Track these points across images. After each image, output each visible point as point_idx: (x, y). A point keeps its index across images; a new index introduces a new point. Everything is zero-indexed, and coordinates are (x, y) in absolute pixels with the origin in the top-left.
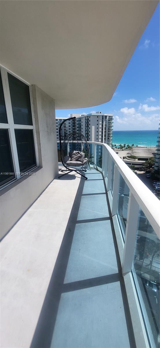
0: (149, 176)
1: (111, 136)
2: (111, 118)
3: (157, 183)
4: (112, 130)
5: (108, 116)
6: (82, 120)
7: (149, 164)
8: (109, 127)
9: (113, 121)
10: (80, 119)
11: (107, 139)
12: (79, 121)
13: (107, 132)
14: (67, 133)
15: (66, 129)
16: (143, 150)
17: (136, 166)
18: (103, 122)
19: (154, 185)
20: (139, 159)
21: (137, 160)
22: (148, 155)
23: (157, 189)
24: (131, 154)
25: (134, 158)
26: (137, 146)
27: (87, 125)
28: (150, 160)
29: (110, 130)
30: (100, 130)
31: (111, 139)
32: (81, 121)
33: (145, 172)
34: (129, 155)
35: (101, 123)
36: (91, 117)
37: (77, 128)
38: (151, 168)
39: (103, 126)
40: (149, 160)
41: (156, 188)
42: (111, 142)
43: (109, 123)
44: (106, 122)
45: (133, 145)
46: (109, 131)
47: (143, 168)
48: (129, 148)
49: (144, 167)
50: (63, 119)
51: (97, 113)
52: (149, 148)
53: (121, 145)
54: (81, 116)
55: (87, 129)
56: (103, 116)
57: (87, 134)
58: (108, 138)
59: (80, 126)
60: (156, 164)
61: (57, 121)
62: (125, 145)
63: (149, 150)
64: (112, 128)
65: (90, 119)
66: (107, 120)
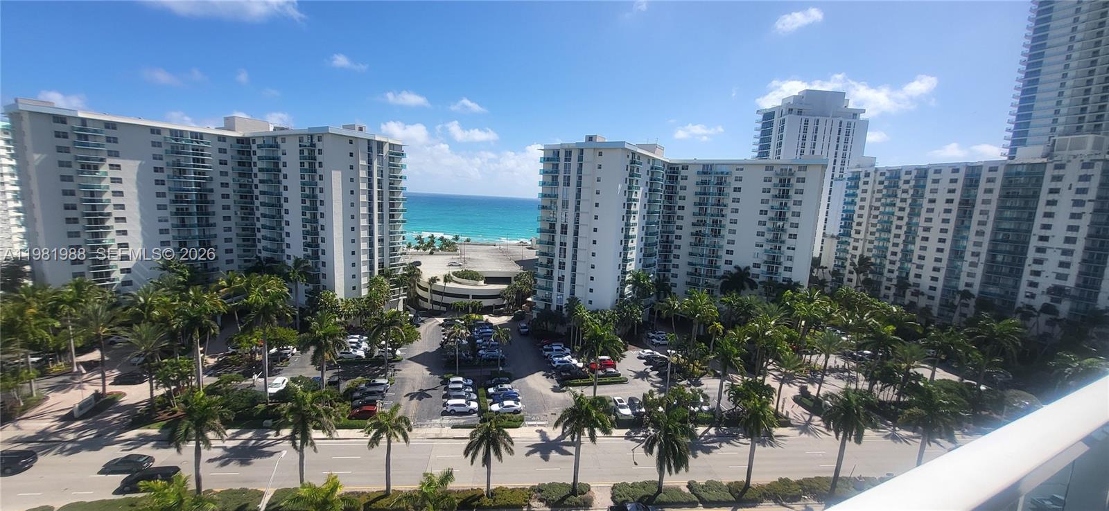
0: (525, 328)
1: (401, 207)
2: (397, 152)
3: (555, 348)
4: (402, 189)
5: (387, 145)
6: (283, 146)
7: (519, 292)
8: (392, 180)
9: (404, 161)
10: (273, 143)
11: (386, 218)
12: (271, 146)
13: (386, 195)
14: (209, 187)
15: (204, 173)
16: (488, 251)
17: (486, 303)
18: (370, 162)
19: (547, 353)
20: (489, 280)
21: (482, 283)
22: (506, 266)
23: (557, 364)
24: (460, 265)
25: (473, 276)
26: (468, 241)
27: (307, 166)
28: (519, 280)
29: (396, 188)
30: (363, 186)
31: (401, 218)
32: (277, 146)
33: (510, 318)
34: (457, 269)
35: (363, 162)
36: (324, 138)
37: (259, 174)
38: (524, 305)
39: (370, 174)
40: (513, 282)
41: (554, 363)
42: (401, 229)
43: (390, 165)
44: (381, 163)
45: (457, 238)
46: (392, 193)
47: (503, 306)
48: (448, 246)
49: (505, 303)
50: (191, 132)
51: (352, 127)
52: (502, 247)
53: (419, 238)
54: (271, 129)
55: (307, 179)
56: (369, 141)
57: (308, 196)
58: (390, 215)
59: (275, 167)
60: (540, 293)
61: (156, 138)
62: (432, 237)
63: (504, 253)
64: (403, 184)
65: (319, 145)
66: (384, 154)
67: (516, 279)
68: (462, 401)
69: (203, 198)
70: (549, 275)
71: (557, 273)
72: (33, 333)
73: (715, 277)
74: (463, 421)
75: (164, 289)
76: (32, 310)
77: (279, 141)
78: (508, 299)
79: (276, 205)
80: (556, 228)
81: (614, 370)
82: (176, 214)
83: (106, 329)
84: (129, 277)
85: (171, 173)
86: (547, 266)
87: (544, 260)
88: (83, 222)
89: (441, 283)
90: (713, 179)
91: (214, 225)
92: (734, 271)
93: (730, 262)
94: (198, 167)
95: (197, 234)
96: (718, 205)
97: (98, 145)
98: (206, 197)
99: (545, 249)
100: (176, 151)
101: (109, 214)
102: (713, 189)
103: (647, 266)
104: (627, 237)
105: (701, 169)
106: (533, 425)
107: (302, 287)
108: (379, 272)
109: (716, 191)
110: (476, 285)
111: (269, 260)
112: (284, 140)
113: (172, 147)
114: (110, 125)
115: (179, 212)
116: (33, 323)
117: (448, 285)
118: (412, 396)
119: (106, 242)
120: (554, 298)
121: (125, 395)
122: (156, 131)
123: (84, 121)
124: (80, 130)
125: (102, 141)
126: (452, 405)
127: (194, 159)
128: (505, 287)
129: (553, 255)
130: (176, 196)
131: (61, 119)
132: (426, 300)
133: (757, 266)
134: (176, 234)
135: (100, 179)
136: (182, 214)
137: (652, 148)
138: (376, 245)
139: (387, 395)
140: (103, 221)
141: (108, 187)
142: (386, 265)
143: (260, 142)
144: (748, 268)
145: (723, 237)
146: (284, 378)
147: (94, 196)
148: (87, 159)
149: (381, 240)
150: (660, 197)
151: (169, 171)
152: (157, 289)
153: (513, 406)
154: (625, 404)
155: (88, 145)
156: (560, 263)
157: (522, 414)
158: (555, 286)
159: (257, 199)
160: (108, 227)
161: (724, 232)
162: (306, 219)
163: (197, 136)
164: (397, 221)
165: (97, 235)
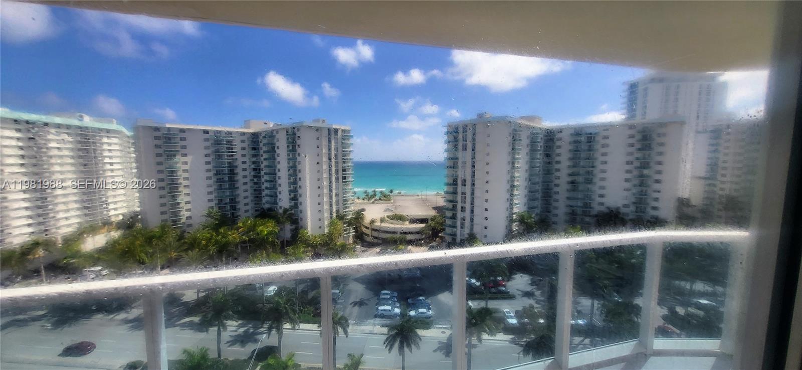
1: (350, 172)
2: (346, 135)
4: (351, 159)
5: (341, 130)
6: (277, 136)
7: (433, 229)
8: (343, 154)
9: (351, 141)
10: (272, 134)
11: (341, 179)
12: (270, 137)
13: (340, 164)
14: (235, 164)
15: (232, 156)
16: (412, 200)
17: (409, 237)
18: (330, 141)
20: (414, 221)
21: (407, 223)
22: (425, 211)
24: (392, 211)
25: (401, 218)
26: (400, 193)
27: (291, 148)
28: (434, 220)
29: (347, 159)
30: (325, 159)
31: (350, 179)
32: (274, 136)
34: (390, 214)
35: (325, 143)
36: (302, 130)
37: (264, 154)
38: (438, 239)
39: (330, 150)
40: (430, 222)
42: (350, 187)
43: (342, 144)
44: (336, 143)
45: (391, 192)
46: (344, 163)
48: (385, 197)
49: (423, 237)
50: (225, 132)
51: (317, 121)
52: (423, 197)
53: (366, 192)
55: (291, 156)
56: (329, 129)
57: (292, 167)
58: (343, 177)
59: (272, 150)
60: (448, 230)
61: (207, 136)
62: (374, 191)
63: (424, 202)
64: (351, 156)
65: (298, 134)
66: (339, 137)
67: (432, 220)
68: (389, 308)
69: (232, 172)
70: (454, 217)
71: (460, 215)
72: (139, 256)
73: (590, 216)
74: (389, 322)
75: (207, 229)
76: (138, 242)
77: (275, 133)
78: (426, 234)
79: (273, 173)
80: (458, 182)
81: (504, 289)
82: (217, 182)
83: (176, 254)
84: (190, 222)
85: (214, 157)
86: (451, 210)
87: (450, 206)
88: (167, 190)
89: (378, 224)
90: (583, 139)
91: (238, 188)
92: (606, 211)
93: (602, 204)
94: (229, 152)
95: (228, 194)
96: (588, 159)
97: (175, 143)
98: (233, 171)
99: (450, 197)
100: (218, 142)
101: (181, 183)
102: (584, 147)
103: (531, 208)
104: (513, 186)
105: (572, 131)
106: (439, 328)
107: (288, 227)
108: (337, 216)
109: (586, 148)
110: (403, 224)
111: (270, 209)
112: (277, 132)
113: (215, 141)
114: (182, 131)
115: (219, 180)
116: (139, 250)
117: (383, 225)
118: (355, 304)
119: (179, 200)
120: (458, 232)
121: (184, 295)
122: (206, 132)
123: (169, 129)
124: (167, 134)
125: (178, 140)
126: (382, 310)
127: (227, 147)
128: (423, 225)
129: (457, 202)
130: (217, 171)
131: (157, 129)
132: (368, 235)
133: (625, 206)
134: (216, 195)
135: (177, 163)
136: (221, 182)
137: (531, 118)
138: (334, 199)
139: (339, 301)
140: (177, 188)
141: (180, 167)
142: (341, 211)
143: (263, 135)
144: (618, 208)
145: (595, 184)
146: (275, 287)
147: (172, 172)
148: (171, 151)
149: (337, 195)
150: (539, 155)
151: (213, 157)
152: (204, 229)
153: (426, 313)
154: (512, 315)
155: (170, 143)
156: (462, 207)
157: (431, 319)
158: (459, 224)
159: (262, 170)
160: (180, 192)
161: (596, 180)
162: (291, 182)
163: (230, 133)
164: (348, 181)
165: (173, 196)
